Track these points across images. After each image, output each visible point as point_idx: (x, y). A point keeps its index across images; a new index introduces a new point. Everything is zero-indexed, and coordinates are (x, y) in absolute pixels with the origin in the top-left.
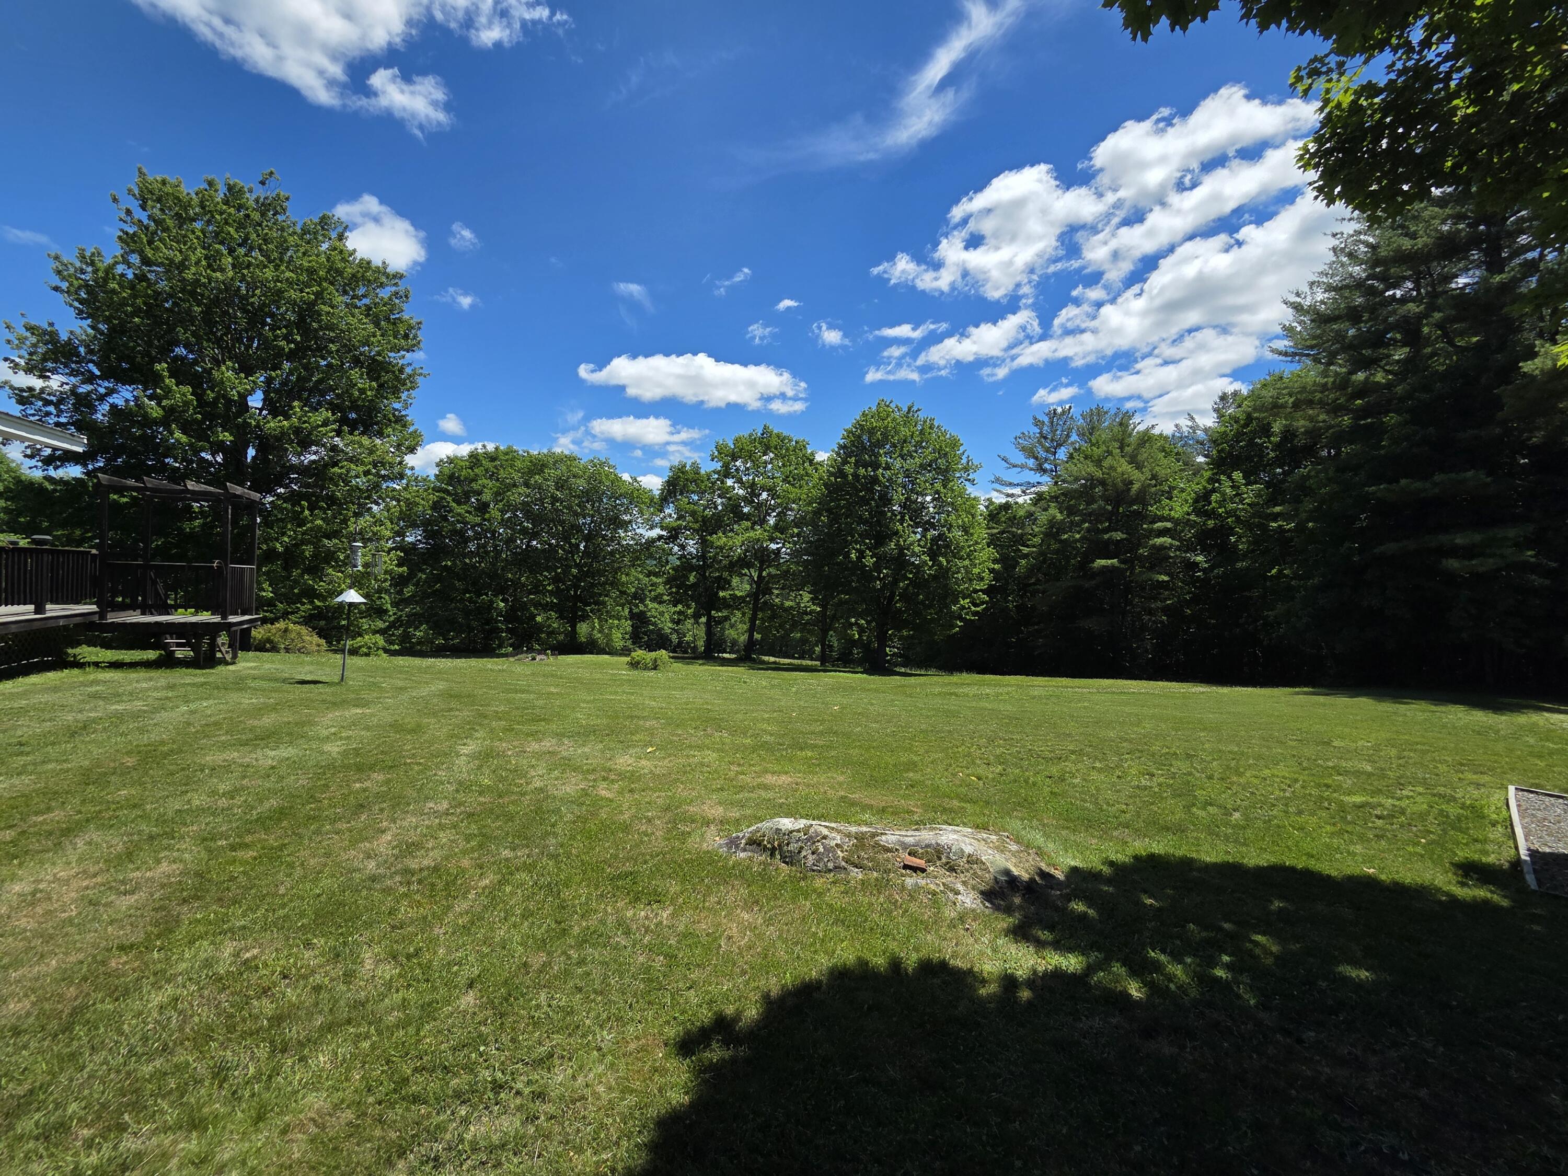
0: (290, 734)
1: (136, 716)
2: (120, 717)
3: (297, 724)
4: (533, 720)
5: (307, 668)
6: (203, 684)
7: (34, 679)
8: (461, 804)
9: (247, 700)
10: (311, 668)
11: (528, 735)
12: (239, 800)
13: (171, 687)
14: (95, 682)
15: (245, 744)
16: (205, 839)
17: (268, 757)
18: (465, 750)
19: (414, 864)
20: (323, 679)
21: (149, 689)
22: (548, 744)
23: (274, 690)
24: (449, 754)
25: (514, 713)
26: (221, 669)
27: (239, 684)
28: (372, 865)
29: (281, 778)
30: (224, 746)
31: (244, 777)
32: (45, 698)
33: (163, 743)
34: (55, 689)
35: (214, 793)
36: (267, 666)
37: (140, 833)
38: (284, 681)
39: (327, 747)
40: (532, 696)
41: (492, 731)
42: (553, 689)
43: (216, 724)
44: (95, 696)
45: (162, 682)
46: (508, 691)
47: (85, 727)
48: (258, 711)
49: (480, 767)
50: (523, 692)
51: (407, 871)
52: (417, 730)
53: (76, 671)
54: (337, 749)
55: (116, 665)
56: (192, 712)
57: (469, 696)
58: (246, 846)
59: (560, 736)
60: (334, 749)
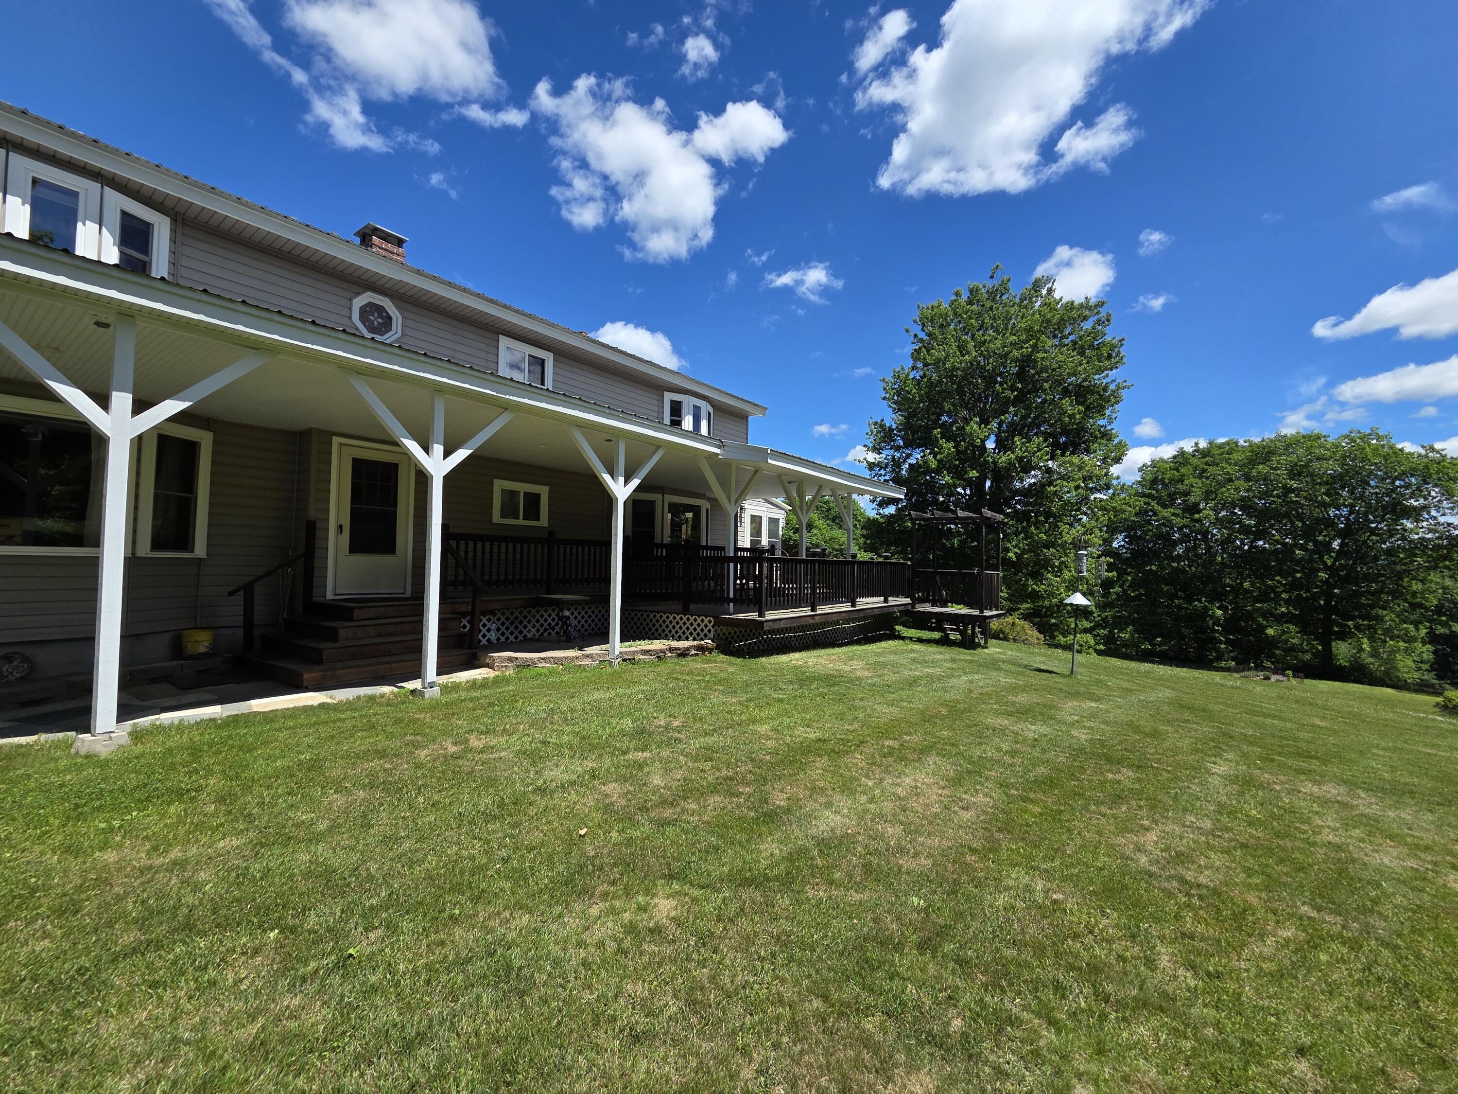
0: (1042, 714)
1: (940, 678)
2: (929, 676)
3: (1045, 706)
4: (1299, 755)
5: (1038, 658)
6: (972, 662)
7: (884, 644)
8: (1228, 830)
9: (1005, 680)
10: (1043, 659)
11: (1299, 771)
12: (1017, 760)
13: (953, 661)
14: (912, 651)
15: (1011, 714)
16: (1003, 785)
17: (1032, 730)
18: (1215, 769)
19: (1189, 876)
20: (1055, 669)
21: (941, 660)
22: (1332, 790)
23: (1019, 673)
24: (1198, 770)
25: (1268, 740)
26: (979, 650)
27: (993, 664)
28: (1143, 860)
29: (1044, 751)
30: (998, 714)
31: (1017, 742)
32: (892, 657)
33: (958, 702)
34: (895, 653)
35: (999, 749)
36: (1010, 653)
37: (961, 765)
38: (1026, 667)
39: (1075, 733)
40: (1288, 725)
41: (1245, 755)
42: (1318, 722)
43: (987, 694)
44: (914, 660)
45: (947, 656)
46: (1255, 713)
47: (915, 681)
48: (1014, 689)
49: (1241, 794)
50: (1274, 717)
51: (1182, 880)
52: (1155, 734)
53: (901, 642)
54: (1084, 737)
55: (920, 640)
56: (971, 682)
57: (1204, 710)
58: (1032, 801)
59: (1351, 784)
60: (1082, 735)
